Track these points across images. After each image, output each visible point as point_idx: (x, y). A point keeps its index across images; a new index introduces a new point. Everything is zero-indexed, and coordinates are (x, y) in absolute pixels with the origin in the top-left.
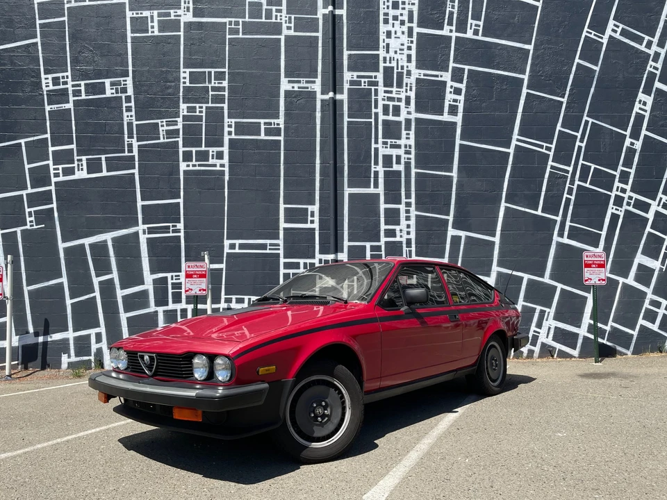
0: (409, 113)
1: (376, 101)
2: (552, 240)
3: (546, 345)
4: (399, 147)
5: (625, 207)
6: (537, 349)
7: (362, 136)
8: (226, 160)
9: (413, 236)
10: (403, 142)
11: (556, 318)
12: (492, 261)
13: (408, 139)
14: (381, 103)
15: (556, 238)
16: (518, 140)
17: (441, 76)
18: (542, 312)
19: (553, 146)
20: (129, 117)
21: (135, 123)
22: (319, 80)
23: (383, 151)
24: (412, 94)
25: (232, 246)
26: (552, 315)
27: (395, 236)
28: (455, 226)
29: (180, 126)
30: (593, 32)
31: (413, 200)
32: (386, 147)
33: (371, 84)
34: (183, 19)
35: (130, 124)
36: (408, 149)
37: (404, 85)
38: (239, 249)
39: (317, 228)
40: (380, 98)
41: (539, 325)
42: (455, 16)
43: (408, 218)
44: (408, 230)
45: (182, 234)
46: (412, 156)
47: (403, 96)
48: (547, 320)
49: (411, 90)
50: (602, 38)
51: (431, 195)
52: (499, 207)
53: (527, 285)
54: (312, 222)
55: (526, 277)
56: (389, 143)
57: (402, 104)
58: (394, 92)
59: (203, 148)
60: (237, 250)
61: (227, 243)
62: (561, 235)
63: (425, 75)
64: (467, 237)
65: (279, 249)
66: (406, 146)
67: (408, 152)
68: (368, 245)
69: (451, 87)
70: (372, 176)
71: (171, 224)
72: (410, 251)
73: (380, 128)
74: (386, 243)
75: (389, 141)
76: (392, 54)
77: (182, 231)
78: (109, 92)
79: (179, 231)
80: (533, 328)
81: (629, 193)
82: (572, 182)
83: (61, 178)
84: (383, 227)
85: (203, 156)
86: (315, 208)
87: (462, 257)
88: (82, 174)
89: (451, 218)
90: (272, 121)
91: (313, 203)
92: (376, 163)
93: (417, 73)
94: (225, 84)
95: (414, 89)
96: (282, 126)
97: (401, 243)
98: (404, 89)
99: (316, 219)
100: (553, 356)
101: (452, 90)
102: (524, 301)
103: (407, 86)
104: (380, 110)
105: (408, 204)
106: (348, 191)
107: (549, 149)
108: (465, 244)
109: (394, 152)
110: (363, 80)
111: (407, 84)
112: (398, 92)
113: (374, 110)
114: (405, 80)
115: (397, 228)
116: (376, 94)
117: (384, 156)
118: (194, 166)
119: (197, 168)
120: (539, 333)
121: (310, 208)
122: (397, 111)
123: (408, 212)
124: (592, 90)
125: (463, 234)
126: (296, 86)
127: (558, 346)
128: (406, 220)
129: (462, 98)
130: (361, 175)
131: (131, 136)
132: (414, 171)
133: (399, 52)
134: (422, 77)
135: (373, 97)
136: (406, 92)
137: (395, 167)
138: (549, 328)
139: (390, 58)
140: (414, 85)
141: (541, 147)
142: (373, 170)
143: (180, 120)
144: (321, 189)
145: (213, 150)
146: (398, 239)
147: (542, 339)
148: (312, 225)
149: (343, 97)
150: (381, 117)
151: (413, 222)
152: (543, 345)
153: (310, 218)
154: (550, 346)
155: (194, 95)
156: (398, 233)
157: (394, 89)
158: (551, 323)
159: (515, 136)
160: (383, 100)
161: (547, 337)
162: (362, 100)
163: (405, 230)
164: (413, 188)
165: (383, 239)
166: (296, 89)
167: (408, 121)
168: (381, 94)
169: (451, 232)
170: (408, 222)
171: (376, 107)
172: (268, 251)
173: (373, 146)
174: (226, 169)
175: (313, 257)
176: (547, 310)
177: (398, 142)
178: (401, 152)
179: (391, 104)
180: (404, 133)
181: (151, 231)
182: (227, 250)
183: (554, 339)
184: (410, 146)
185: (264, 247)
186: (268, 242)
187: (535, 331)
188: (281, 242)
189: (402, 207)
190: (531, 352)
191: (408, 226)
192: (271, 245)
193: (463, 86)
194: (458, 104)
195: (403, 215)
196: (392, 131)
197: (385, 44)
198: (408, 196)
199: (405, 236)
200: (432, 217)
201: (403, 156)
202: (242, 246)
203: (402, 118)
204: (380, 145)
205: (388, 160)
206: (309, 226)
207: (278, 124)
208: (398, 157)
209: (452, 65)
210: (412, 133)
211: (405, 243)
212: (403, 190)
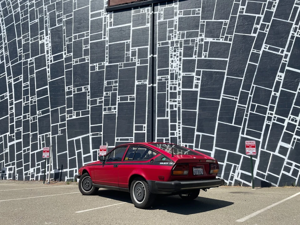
0: (180, 89)
1: (168, 86)
2: (239, 136)
3: (237, 180)
4: (176, 101)
5: (272, 121)
6: (233, 182)
7: (162, 98)
8: (117, 110)
9: (181, 135)
10: (177, 100)
11: (241, 169)
12: (213, 145)
13: (179, 98)
14: (169, 86)
15: (240, 135)
16: (223, 96)
17: (192, 74)
18: (235, 167)
19: (238, 97)
20: (88, 98)
21: (90, 100)
22: (148, 80)
23: (170, 103)
24: (181, 82)
25: (118, 140)
26: (239, 167)
27: (174, 135)
28: (198, 131)
29: (103, 100)
30: (255, 50)
31: (181, 121)
33: (166, 79)
34: (106, 65)
35: (89, 100)
37: (178, 79)
38: (120, 141)
39: (146, 133)
40: (169, 84)
41: (234, 172)
42: (197, 51)
43: (179, 128)
44: (179, 132)
45: (102, 136)
46: (181, 105)
47: (177, 83)
48: (237, 170)
49: (180, 80)
50: (259, 52)
51: (188, 119)
52: (216, 123)
53: (228, 155)
54: (144, 130)
55: (228, 151)
56: (172, 100)
57: (177, 86)
58: (174, 82)
59: (110, 106)
60: (119, 141)
61: (116, 138)
62: (243, 133)
63: (185, 74)
64: (202, 135)
65: (133, 140)
66: (178, 101)
67: (179, 103)
68: (164, 138)
69: (196, 78)
70: (166, 113)
71: (99, 133)
72: (180, 141)
73: (169, 95)
74: (171, 138)
75: (172, 99)
76: (173, 68)
77: (102, 135)
78: (83, 90)
79: (101, 135)
80: (231, 173)
81: (274, 115)
82: (247, 112)
83: (69, 119)
84: (170, 131)
85: (110, 109)
86: (146, 125)
87: (201, 143)
88: (74, 117)
89: (196, 128)
90: (132, 95)
92: (167, 108)
93: (183, 74)
94: (117, 84)
95: (182, 80)
96: (135, 97)
97: (177, 137)
98: (178, 80)
99: (146, 129)
100: (240, 186)
101: (196, 79)
102: (227, 161)
103: (179, 79)
104: (169, 89)
105: (179, 123)
106: (157, 118)
107: (236, 98)
108: (202, 138)
109: (174, 103)
110: (163, 79)
111: (179, 78)
112: (176, 82)
113: (167, 89)
114: (178, 77)
115: (175, 132)
116: (168, 83)
117: (170, 105)
118: (107, 112)
119: (108, 113)
120: (234, 175)
121: (144, 125)
122: (175, 88)
123: (179, 125)
124: (255, 73)
125: (201, 134)
126: (140, 83)
127: (243, 181)
128: (179, 129)
129: (200, 81)
130: (162, 113)
131: (89, 104)
132: (181, 110)
133: (176, 67)
134: (185, 75)
135: (167, 84)
136: (179, 81)
137: (175, 109)
138: (239, 173)
139: (173, 70)
140: (182, 78)
141: (233, 98)
142: (166, 110)
143: (103, 97)
144: (148, 118)
145: (113, 107)
146: (175, 136)
147: (235, 177)
149: (156, 85)
150: (169, 91)
151: (181, 130)
152: (236, 180)
153: (144, 129)
154: (239, 181)
155: (108, 89)
156: (175, 134)
157: (174, 81)
158: (239, 171)
159: (222, 94)
160: (170, 85)
161: (238, 177)
162: (162, 86)
163: (178, 132)
164: (181, 117)
165: (170, 136)
166: (140, 84)
167: (179, 92)
168: (169, 83)
169: (196, 133)
170: (179, 130)
171: (168, 88)
172: (129, 141)
173: (167, 102)
174: (117, 113)
176: (238, 165)
177: (176, 100)
178: (177, 103)
179: (173, 86)
180: (178, 96)
181: (93, 135)
182: (116, 141)
183: (241, 178)
184: (180, 101)
185: (128, 140)
186: (129, 138)
187: (232, 174)
188: (133, 138)
189: (177, 124)
190: (230, 183)
191: (179, 131)
192: (130, 139)
193: (200, 77)
194: (198, 84)
195: (177, 127)
196: (173, 96)
197: (171, 65)
198: (179, 120)
199: (178, 135)
200: (188, 127)
201: (178, 105)
202: (121, 140)
203: (177, 91)
204: (169, 101)
205: (172, 107)
206: (143, 132)
207: (134, 96)
208: (176, 105)
209: (196, 69)
210: (181, 96)
211: (178, 137)
212: (177, 117)
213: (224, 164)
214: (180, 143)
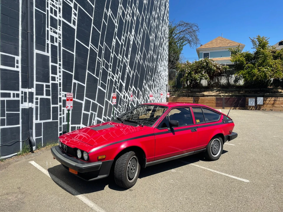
0: (59, 17)
1: (48, 3)
4: (56, 33)
5: (110, 77)
9: (61, 81)
10: (58, 31)
12: (84, 94)
13: (60, 30)
14: (50, 6)
15: (98, 86)
16: (91, 45)
17: (71, 4)
24: (61, 7)
26: (97, 115)
27: (55, 80)
28: (75, 78)
30: (106, 10)
31: (61, 63)
32: (52, 32)
36: (60, 36)
39: (20, 72)
43: (60, 72)
44: (60, 78)
46: (61, 40)
47: (58, 6)
49: (61, 5)
50: (108, 14)
51: (68, 62)
52: (86, 72)
53: (92, 104)
54: (17, 67)
55: (92, 101)
56: (53, 30)
57: (58, 10)
64: (78, 84)
66: (59, 34)
67: (60, 38)
68: (45, 84)
69: (74, 11)
70: (46, 45)
72: (61, 88)
73: (49, 19)
74: (52, 84)
75: (53, 28)
80: (93, 121)
81: (111, 72)
82: (102, 66)
84: (51, 75)
86: (19, 58)
87: (77, 93)
89: (73, 74)
91: (18, 55)
92: (48, 39)
95: (62, 4)
97: (57, 84)
99: (20, 65)
101: (74, 13)
102: (91, 111)
103: (59, 2)
104: (49, 9)
105: (60, 65)
106: (35, 51)
107: (97, 51)
108: (77, 87)
109: (55, 35)
112: (56, 3)
113: (47, 8)
115: (56, 76)
121: (17, 58)
122: (56, 13)
123: (60, 68)
124: (106, 32)
125: (77, 82)
129: (76, 18)
130: (41, 45)
132: (62, 48)
134: (65, 1)
137: (55, 44)
138: (96, 120)
140: (62, 3)
142: (46, 42)
144: (22, 47)
146: (56, 82)
148: (17, 69)
150: (50, 14)
151: (61, 74)
153: (16, 65)
157: (55, 1)
158: (96, 118)
159: (90, 43)
160: (51, 4)
163: (59, 78)
164: (62, 57)
165: (51, 82)
167: (60, 21)
168: (50, 1)
169: (74, 81)
173: (47, 29)
175: (18, 90)
176: (96, 113)
177: (56, 31)
178: (57, 36)
179: (54, 8)
180: (58, 26)
189: (58, 66)
191: (60, 76)
193: (77, 13)
194: (75, 20)
195: (58, 70)
196: (54, 23)
198: (60, 61)
199: (59, 81)
200: (68, 73)
201: (58, 39)
203: (57, 18)
205: (52, 37)
206: (15, 69)
208: (56, 39)
210: (61, 28)
211: (59, 84)
212: (58, 57)
213: (89, 113)
214: (61, 92)
